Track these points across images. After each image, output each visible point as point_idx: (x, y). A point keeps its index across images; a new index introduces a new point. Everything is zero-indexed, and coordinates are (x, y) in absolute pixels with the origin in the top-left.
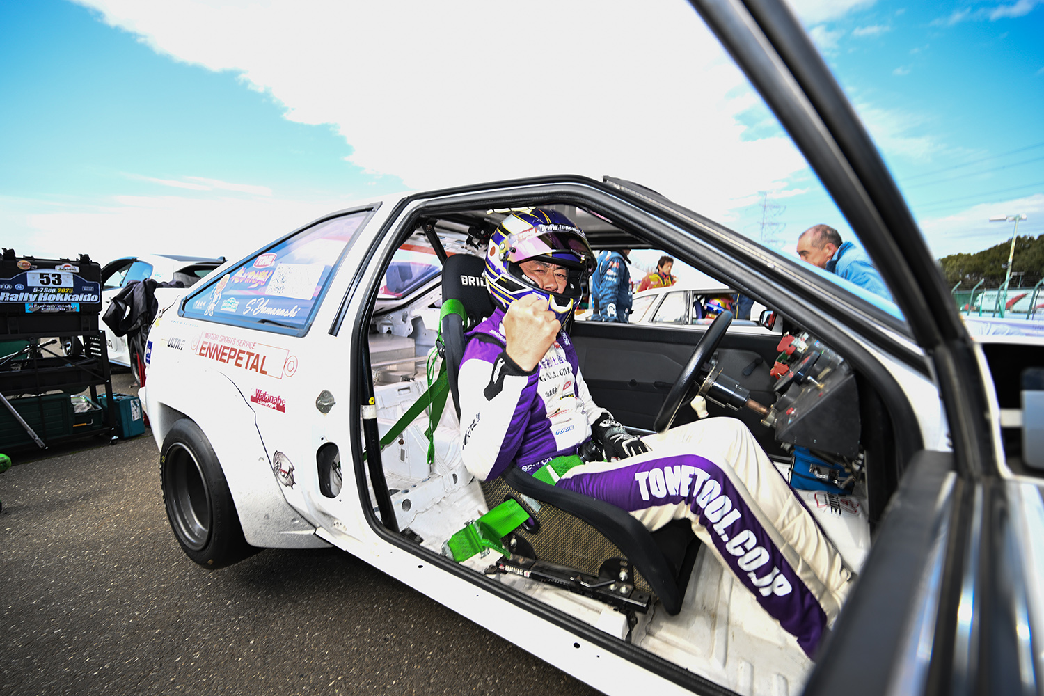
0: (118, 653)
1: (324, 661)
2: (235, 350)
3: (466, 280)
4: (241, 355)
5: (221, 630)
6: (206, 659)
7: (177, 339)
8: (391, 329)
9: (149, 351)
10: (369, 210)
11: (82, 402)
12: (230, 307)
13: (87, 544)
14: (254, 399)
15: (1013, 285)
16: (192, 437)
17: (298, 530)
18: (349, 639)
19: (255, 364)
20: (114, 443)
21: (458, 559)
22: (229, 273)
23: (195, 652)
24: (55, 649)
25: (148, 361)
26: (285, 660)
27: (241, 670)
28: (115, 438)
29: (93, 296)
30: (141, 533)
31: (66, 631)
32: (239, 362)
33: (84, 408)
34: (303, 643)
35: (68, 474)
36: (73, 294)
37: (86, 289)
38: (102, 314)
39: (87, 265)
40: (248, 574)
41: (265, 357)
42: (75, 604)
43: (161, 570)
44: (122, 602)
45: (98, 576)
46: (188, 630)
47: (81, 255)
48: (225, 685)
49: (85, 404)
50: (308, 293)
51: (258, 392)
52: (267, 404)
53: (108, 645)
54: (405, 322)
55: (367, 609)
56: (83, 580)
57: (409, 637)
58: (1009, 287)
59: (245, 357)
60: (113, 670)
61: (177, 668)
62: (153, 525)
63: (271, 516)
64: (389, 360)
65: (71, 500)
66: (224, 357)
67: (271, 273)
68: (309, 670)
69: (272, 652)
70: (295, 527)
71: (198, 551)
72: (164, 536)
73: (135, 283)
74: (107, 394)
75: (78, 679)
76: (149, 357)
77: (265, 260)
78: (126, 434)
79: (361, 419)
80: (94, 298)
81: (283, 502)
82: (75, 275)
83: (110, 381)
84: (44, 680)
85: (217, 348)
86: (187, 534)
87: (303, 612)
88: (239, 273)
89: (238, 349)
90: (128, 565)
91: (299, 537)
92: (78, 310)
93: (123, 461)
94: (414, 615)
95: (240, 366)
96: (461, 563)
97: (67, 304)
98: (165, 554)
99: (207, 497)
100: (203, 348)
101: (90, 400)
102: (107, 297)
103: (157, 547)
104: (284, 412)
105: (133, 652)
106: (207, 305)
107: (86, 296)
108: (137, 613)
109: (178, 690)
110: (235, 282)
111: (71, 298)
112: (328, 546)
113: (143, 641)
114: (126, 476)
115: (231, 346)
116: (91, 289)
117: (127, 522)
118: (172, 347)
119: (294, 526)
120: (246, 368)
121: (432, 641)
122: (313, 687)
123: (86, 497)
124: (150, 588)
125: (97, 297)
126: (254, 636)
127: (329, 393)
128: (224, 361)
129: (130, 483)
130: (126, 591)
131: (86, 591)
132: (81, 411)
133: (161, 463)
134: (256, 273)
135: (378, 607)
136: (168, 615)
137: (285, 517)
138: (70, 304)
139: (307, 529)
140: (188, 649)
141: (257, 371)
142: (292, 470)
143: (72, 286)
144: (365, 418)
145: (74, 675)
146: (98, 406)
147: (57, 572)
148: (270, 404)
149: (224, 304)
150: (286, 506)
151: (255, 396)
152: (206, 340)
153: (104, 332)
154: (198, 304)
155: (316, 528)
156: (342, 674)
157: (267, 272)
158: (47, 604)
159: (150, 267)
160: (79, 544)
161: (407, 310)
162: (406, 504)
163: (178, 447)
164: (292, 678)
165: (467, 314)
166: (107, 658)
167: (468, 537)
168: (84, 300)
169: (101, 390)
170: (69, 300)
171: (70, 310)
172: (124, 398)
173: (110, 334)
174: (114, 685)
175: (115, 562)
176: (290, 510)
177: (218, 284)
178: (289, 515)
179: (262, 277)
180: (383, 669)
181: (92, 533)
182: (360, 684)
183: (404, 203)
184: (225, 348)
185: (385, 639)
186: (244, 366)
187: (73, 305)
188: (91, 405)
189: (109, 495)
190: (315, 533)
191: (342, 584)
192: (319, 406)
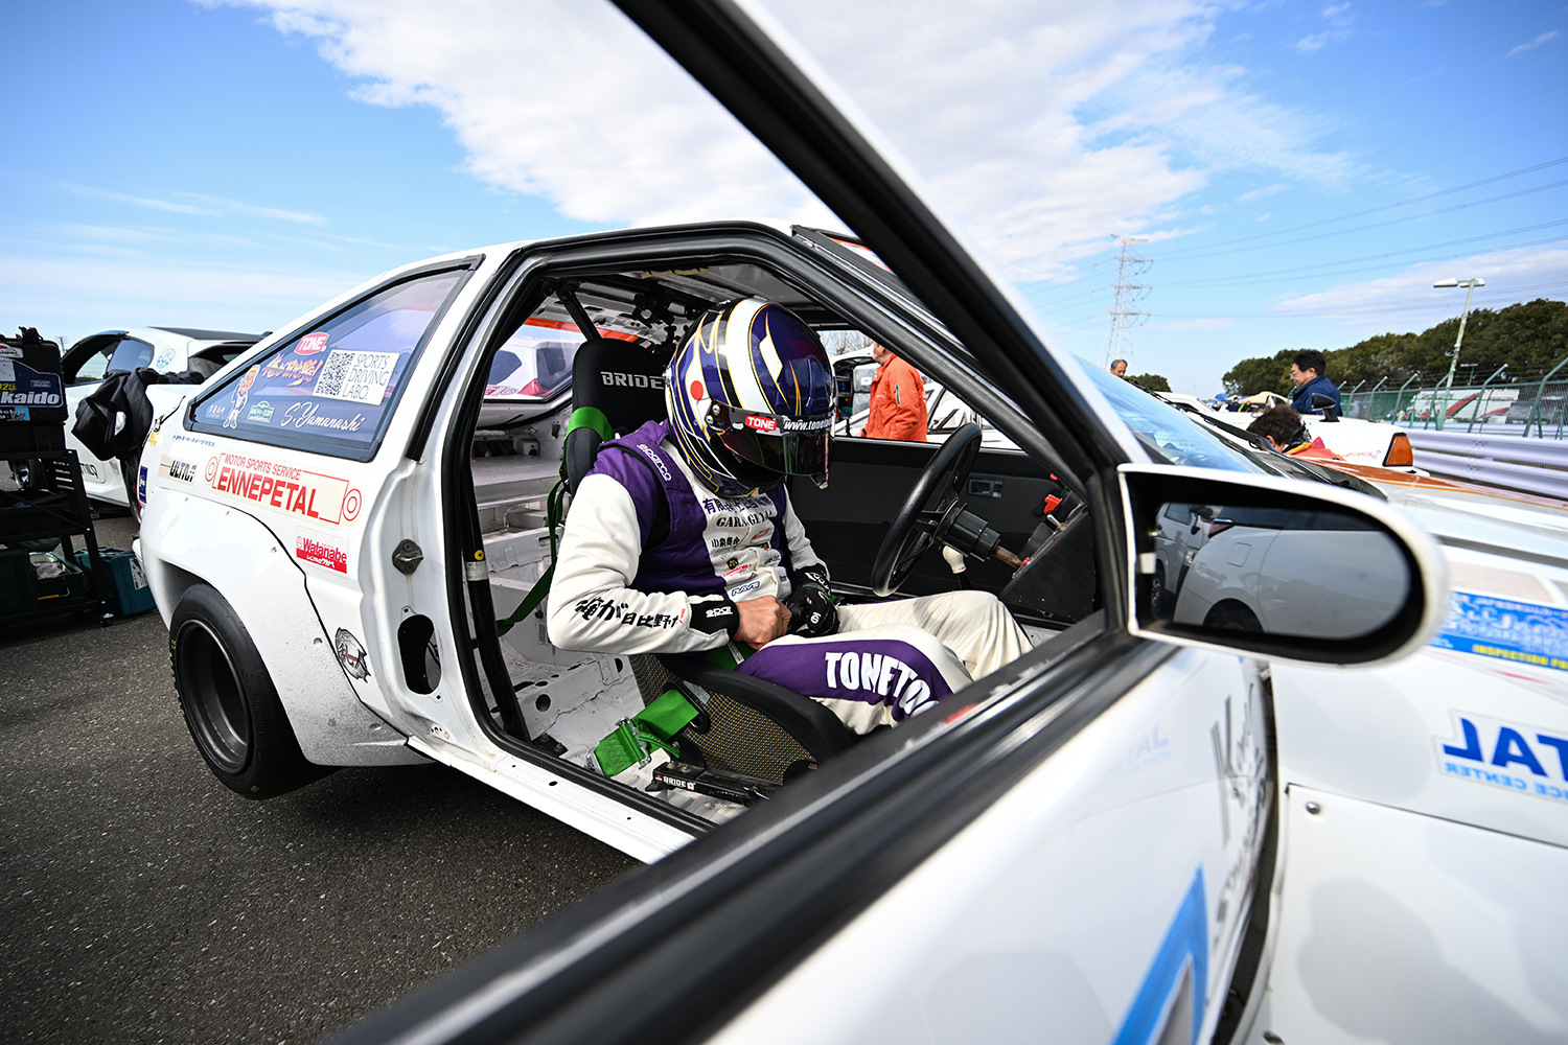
0: (123, 919)
1: (428, 916)
2: (270, 481)
3: (611, 378)
4: (279, 488)
5: (277, 882)
6: (254, 921)
7: (183, 464)
8: (535, 448)
9: (143, 482)
10: (465, 267)
11: (49, 563)
12: (261, 415)
13: (70, 771)
14: (302, 554)
15: (1459, 383)
16: (212, 611)
17: (381, 740)
18: (464, 886)
19: (301, 501)
20: (107, 623)
21: (609, 772)
22: (258, 362)
23: (238, 913)
24: (25, 917)
25: (144, 499)
26: (370, 917)
27: (306, 932)
28: (107, 616)
29: (51, 396)
30: (153, 753)
31: (41, 892)
32: (277, 498)
33: (54, 571)
34: (398, 894)
35: (34, 672)
36: (15, 392)
37: (37, 384)
38: (70, 424)
39: (36, 346)
40: (319, 806)
41: (314, 491)
42: (53, 855)
43: (186, 804)
44: (126, 850)
45: (88, 816)
46: (227, 884)
47: (23, 329)
48: (282, 954)
49: (55, 566)
50: (375, 395)
51: (307, 543)
52: (320, 561)
53: (107, 909)
54: (556, 437)
55: (492, 847)
56: (65, 821)
57: (551, 881)
58: (1452, 385)
59: (286, 491)
60: (115, 942)
61: (211, 934)
62: (171, 742)
63: (337, 721)
64: (528, 494)
65: (41, 710)
66: (254, 492)
67: (321, 363)
68: (404, 928)
69: (352, 909)
70: (376, 737)
71: (236, 775)
72: (190, 757)
73: (122, 375)
74: (89, 550)
75: (63, 956)
76: (144, 492)
77: (313, 342)
78: (127, 610)
79: (464, 580)
80: (53, 399)
81: (355, 701)
82: (16, 362)
83: (92, 529)
84: (10, 958)
85: (243, 478)
86: (218, 751)
87: (399, 855)
88: (274, 363)
89: (275, 478)
90: (135, 798)
91: (384, 749)
92: (27, 418)
93: (123, 650)
94: (561, 852)
95: (278, 504)
96: (612, 778)
97: (8, 409)
98: (191, 783)
99: (242, 697)
100: (223, 479)
101: (63, 558)
102: (75, 396)
103: (180, 773)
104: (345, 572)
105: (146, 916)
106: (227, 412)
107: (38, 396)
108: (149, 864)
109: (212, 963)
110: (269, 376)
111: (13, 398)
112: (428, 761)
113: (160, 900)
114: (129, 672)
115: (264, 475)
116: (46, 384)
117: (131, 738)
118: (176, 476)
119: (374, 734)
120: (288, 508)
121: (583, 885)
122: (410, 951)
123: (65, 704)
124: (170, 829)
125: (57, 397)
126: (326, 888)
127: (413, 543)
128: (254, 497)
129: (135, 683)
130: (133, 834)
131: (70, 837)
132: (49, 576)
133: (172, 651)
134: (299, 363)
135: (508, 844)
136: (197, 865)
137: (359, 722)
138: (13, 409)
139: (394, 739)
140: (227, 909)
141: (303, 513)
142: (362, 655)
143: (14, 379)
144: (471, 579)
145: (56, 949)
146: (76, 568)
147: (23, 812)
148: (326, 561)
149: (253, 411)
150: (360, 707)
151: (303, 549)
152: (227, 465)
153: (75, 452)
154: (212, 410)
155: (407, 737)
156: (452, 933)
157: (316, 362)
158: (9, 856)
159: (151, 347)
160: (56, 773)
161: (557, 419)
162: (543, 702)
163: (194, 627)
164: (380, 940)
165: (614, 428)
166: (106, 926)
167: (623, 743)
168: (37, 402)
169: (78, 542)
170: (11, 401)
171: (13, 419)
172: (117, 554)
173: (85, 456)
174: (118, 960)
175: (114, 796)
176: (366, 712)
177: (243, 379)
178: (365, 719)
179: (307, 369)
180: (512, 923)
181: (75, 756)
182: (477, 943)
183: (517, 257)
184: (258, 478)
185: (516, 885)
186: (284, 505)
187: (19, 411)
188: (64, 567)
189: (102, 700)
190: (406, 744)
191: (458, 815)
192: (398, 564)
